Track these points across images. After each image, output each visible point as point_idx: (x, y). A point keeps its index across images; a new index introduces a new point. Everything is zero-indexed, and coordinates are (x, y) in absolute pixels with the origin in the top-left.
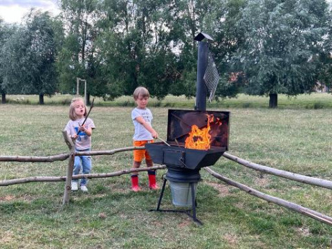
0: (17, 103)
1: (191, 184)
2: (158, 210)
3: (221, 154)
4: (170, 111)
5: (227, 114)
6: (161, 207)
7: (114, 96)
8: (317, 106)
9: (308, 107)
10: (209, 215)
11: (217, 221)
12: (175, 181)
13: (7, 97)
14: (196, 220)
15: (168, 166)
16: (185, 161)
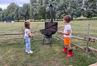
0: (21, 21)
1: (50, 38)
2: (43, 44)
3: (56, 31)
4: (45, 23)
5: (57, 23)
6: (44, 43)
7: (40, 19)
8: (81, 20)
9: (79, 20)
10: (54, 44)
11: (55, 46)
12: (46, 38)
13: (19, 20)
14: (51, 46)
15: (45, 35)
16: (48, 34)
